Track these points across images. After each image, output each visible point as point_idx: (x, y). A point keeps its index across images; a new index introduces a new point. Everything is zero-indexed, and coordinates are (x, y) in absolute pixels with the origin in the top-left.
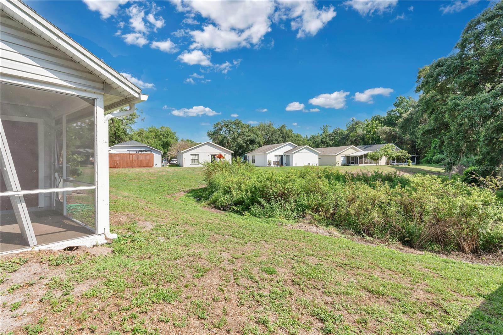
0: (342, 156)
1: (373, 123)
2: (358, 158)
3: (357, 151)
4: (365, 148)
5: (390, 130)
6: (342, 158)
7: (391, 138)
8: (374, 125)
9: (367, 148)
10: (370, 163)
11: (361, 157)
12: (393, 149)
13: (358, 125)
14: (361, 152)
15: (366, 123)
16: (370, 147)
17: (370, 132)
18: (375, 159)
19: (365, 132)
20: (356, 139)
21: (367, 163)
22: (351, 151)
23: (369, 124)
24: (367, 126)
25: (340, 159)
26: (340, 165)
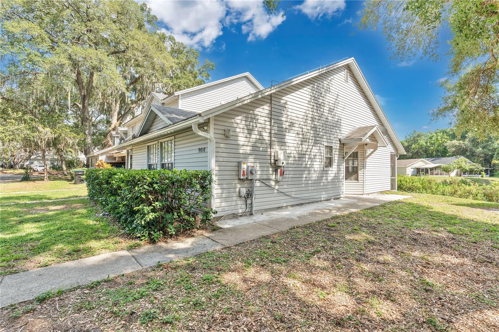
0: (412, 168)
1: (437, 136)
2: (429, 170)
3: (427, 164)
4: (432, 161)
5: (459, 143)
6: (412, 170)
7: (461, 152)
8: (439, 137)
9: (435, 161)
10: (441, 174)
11: (432, 169)
12: (465, 162)
13: (420, 137)
14: (432, 165)
15: (430, 135)
16: (438, 159)
17: (434, 144)
18: (447, 171)
19: (428, 144)
20: (418, 151)
21: (437, 174)
22: (421, 163)
23: (433, 136)
24: (431, 138)
25: (409, 171)
26: (410, 175)
